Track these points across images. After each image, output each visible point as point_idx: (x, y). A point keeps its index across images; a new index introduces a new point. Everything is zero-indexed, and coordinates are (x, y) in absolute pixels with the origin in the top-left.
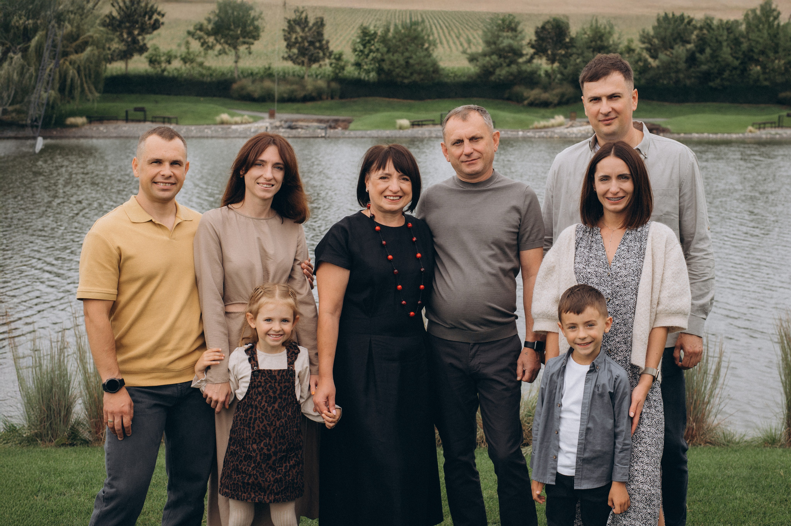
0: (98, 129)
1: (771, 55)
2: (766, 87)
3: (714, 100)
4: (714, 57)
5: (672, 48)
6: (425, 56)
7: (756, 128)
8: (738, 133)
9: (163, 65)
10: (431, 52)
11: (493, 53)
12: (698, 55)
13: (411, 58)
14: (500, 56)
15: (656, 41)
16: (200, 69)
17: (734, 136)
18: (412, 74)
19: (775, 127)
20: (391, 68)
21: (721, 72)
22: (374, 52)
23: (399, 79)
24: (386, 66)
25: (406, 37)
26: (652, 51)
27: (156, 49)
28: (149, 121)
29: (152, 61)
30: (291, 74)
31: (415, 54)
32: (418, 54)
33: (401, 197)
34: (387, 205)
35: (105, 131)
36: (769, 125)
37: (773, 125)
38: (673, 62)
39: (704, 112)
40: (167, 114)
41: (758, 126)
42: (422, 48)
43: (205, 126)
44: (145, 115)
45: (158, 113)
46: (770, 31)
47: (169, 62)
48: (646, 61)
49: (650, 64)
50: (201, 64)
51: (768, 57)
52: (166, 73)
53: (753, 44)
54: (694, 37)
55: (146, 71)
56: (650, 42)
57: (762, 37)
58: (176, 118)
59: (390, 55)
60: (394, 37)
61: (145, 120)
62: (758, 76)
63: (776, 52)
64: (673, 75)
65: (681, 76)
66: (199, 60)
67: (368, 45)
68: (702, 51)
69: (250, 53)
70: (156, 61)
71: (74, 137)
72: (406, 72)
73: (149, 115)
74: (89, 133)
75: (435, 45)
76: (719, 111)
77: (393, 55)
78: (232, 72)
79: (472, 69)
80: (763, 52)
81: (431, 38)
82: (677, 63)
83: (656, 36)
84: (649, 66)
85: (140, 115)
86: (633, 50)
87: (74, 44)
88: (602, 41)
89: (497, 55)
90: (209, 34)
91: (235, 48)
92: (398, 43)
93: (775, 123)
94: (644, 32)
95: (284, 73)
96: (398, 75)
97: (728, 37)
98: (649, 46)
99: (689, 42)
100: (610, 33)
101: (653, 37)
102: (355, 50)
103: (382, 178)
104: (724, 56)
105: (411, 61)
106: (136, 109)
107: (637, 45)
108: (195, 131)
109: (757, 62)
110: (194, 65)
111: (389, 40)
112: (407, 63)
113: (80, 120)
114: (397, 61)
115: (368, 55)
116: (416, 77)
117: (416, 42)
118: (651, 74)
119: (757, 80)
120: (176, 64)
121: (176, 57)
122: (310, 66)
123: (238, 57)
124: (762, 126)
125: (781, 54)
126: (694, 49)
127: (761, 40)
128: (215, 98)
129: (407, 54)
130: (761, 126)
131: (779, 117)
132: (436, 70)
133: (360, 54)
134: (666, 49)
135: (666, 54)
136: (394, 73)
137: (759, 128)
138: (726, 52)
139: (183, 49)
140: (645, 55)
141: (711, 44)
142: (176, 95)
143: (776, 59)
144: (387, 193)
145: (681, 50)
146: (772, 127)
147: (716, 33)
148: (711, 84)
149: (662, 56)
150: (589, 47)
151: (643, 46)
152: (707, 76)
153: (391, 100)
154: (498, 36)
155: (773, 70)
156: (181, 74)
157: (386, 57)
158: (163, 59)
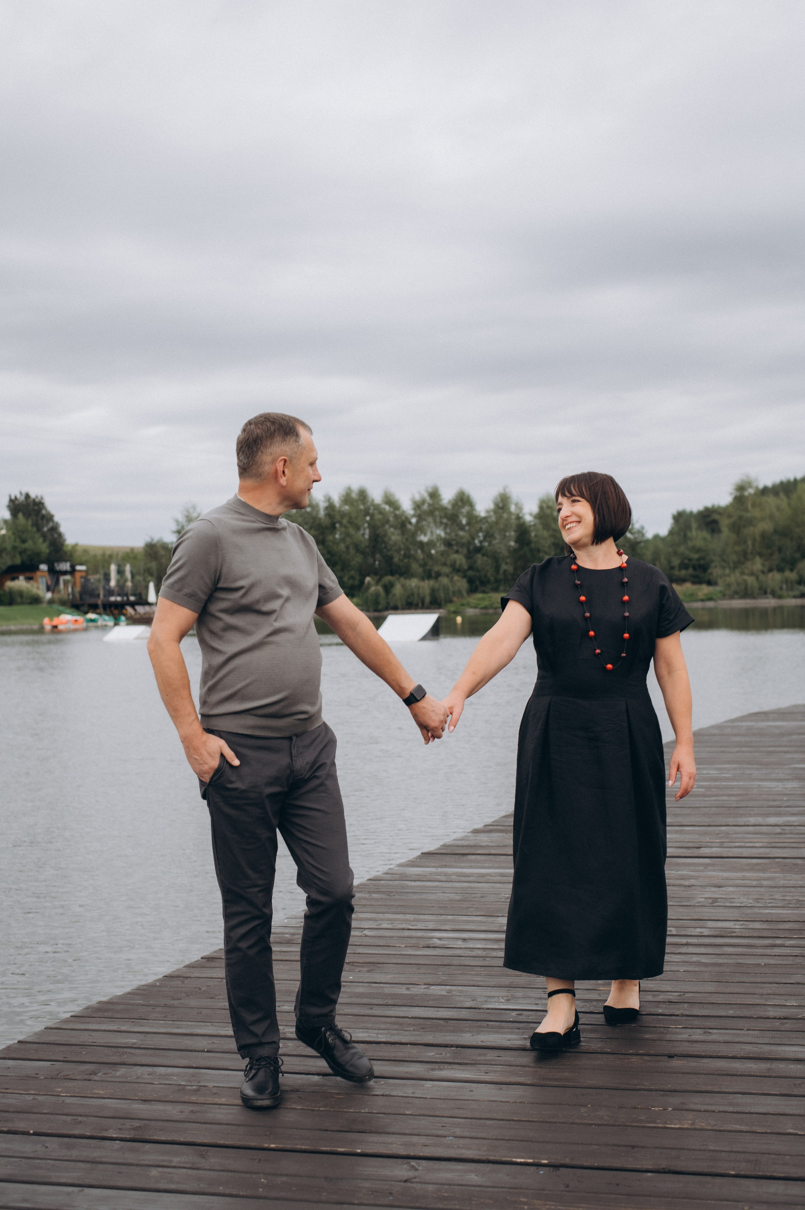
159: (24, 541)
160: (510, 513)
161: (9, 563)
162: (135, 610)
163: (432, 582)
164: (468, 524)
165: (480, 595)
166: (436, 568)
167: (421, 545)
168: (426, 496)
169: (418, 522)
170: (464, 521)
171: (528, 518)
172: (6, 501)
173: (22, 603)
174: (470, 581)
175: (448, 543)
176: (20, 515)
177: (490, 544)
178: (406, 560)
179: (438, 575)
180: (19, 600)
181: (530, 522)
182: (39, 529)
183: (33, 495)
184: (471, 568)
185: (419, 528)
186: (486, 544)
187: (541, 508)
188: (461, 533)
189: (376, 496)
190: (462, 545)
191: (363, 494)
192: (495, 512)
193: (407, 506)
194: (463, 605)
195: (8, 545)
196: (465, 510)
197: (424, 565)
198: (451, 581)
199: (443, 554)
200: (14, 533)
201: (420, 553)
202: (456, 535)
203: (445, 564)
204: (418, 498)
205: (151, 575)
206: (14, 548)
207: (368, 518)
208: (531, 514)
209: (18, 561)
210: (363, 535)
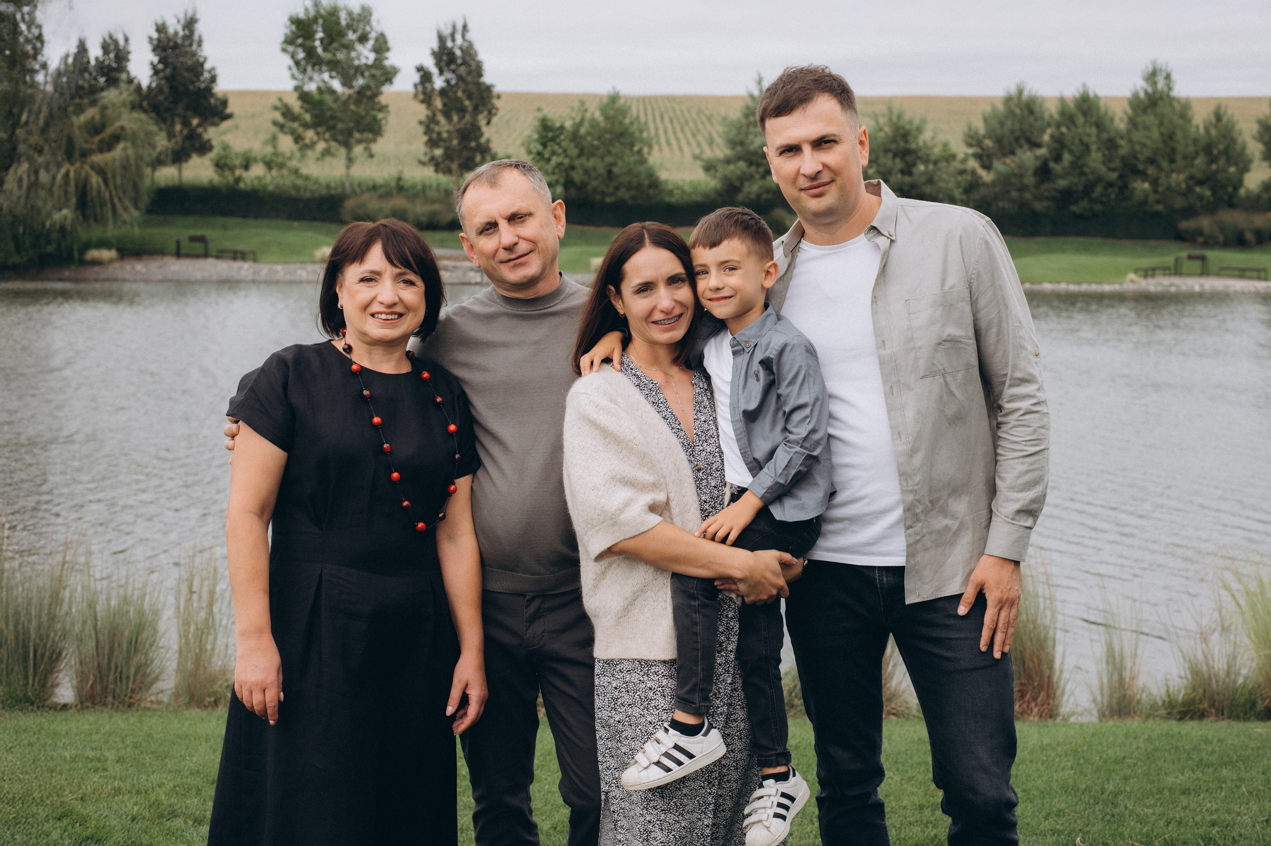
0: (133, 268)
1: (1165, 164)
2: (1158, 214)
3: (1078, 234)
4: (1078, 166)
5: (1013, 153)
6: (635, 163)
7: (1141, 276)
8: (1113, 283)
9: (238, 172)
10: (646, 156)
11: (739, 158)
12: (1052, 165)
13: (614, 164)
14: (751, 164)
15: (988, 143)
16: (293, 178)
17: (1107, 288)
18: (617, 188)
19: (1170, 275)
20: (586, 179)
21: (1088, 189)
22: (558, 155)
23: (598, 197)
24: (577, 176)
25: (607, 132)
26: (985, 159)
27: (226, 147)
28: (212, 256)
29: (220, 165)
30: (434, 187)
31: (622, 159)
32: (625, 158)
33: (401, 315)
34: (376, 329)
35: (144, 271)
36: (1161, 272)
37: (1167, 272)
38: (1015, 175)
39: (1062, 251)
40: (241, 247)
41: (1143, 273)
42: (631, 150)
43: (298, 265)
44: (206, 248)
45: (228, 245)
46: (1162, 129)
47: (246, 167)
48: (973, 172)
49: (980, 177)
50: (296, 172)
51: (1160, 168)
52: (242, 185)
53: (1137, 147)
54: (1046, 138)
55: (211, 182)
56: (979, 144)
57: (1150, 138)
58: (254, 253)
59: (583, 160)
60: (589, 134)
61: (206, 255)
62: (1146, 196)
63: (1172, 161)
64: (1014, 194)
65: (1028, 196)
66: (294, 163)
67: (550, 144)
68: (1058, 158)
69: (371, 156)
70: (225, 165)
71: (96, 280)
72: (607, 186)
73: (213, 247)
74: (119, 274)
75: (650, 147)
76: (1086, 249)
77: (588, 160)
78: (343, 184)
79: (710, 183)
80: (1152, 161)
81: (645, 135)
82: (1021, 176)
83: (990, 134)
84: (981, 182)
85: (198, 247)
86: (954, 157)
87: (97, 139)
88: (906, 142)
89: (746, 161)
90: (306, 126)
91: (348, 146)
92: (596, 143)
93: (1168, 268)
94: (970, 129)
95: (424, 186)
96: (595, 191)
97: (1098, 136)
98: (978, 150)
99: (1038, 145)
100: (919, 130)
101: (984, 137)
102: (530, 152)
103: (363, 280)
104: (1092, 164)
105: (616, 170)
106: (193, 239)
107: (961, 149)
108: (282, 273)
109: (1143, 175)
110: (285, 172)
111: (582, 137)
112: (610, 172)
113: (106, 254)
114: (595, 168)
115: (549, 160)
116: (623, 194)
117: (622, 140)
118: (983, 191)
119: (1145, 202)
120: (257, 171)
121: (255, 160)
122: (461, 175)
123: (350, 160)
124: (1150, 273)
125: (1180, 162)
126: (1047, 155)
127: (1149, 143)
128: (316, 224)
129: (609, 159)
130: (1148, 273)
131: (1177, 260)
132: (655, 184)
133: (537, 157)
134: (1005, 155)
135: (1005, 163)
136: (589, 188)
137: (1146, 276)
138: (1095, 160)
139: (269, 149)
140: (973, 164)
141: (1073, 148)
142: (256, 217)
143: (1173, 171)
144: (375, 308)
145: (1028, 157)
146: (1164, 275)
147: (1080, 130)
148: (1074, 208)
149: (998, 165)
150: (887, 151)
151: (970, 151)
152: (1067, 197)
153: (586, 228)
154: (747, 134)
155: (1169, 188)
156: (264, 187)
157: (577, 163)
158: (237, 162)
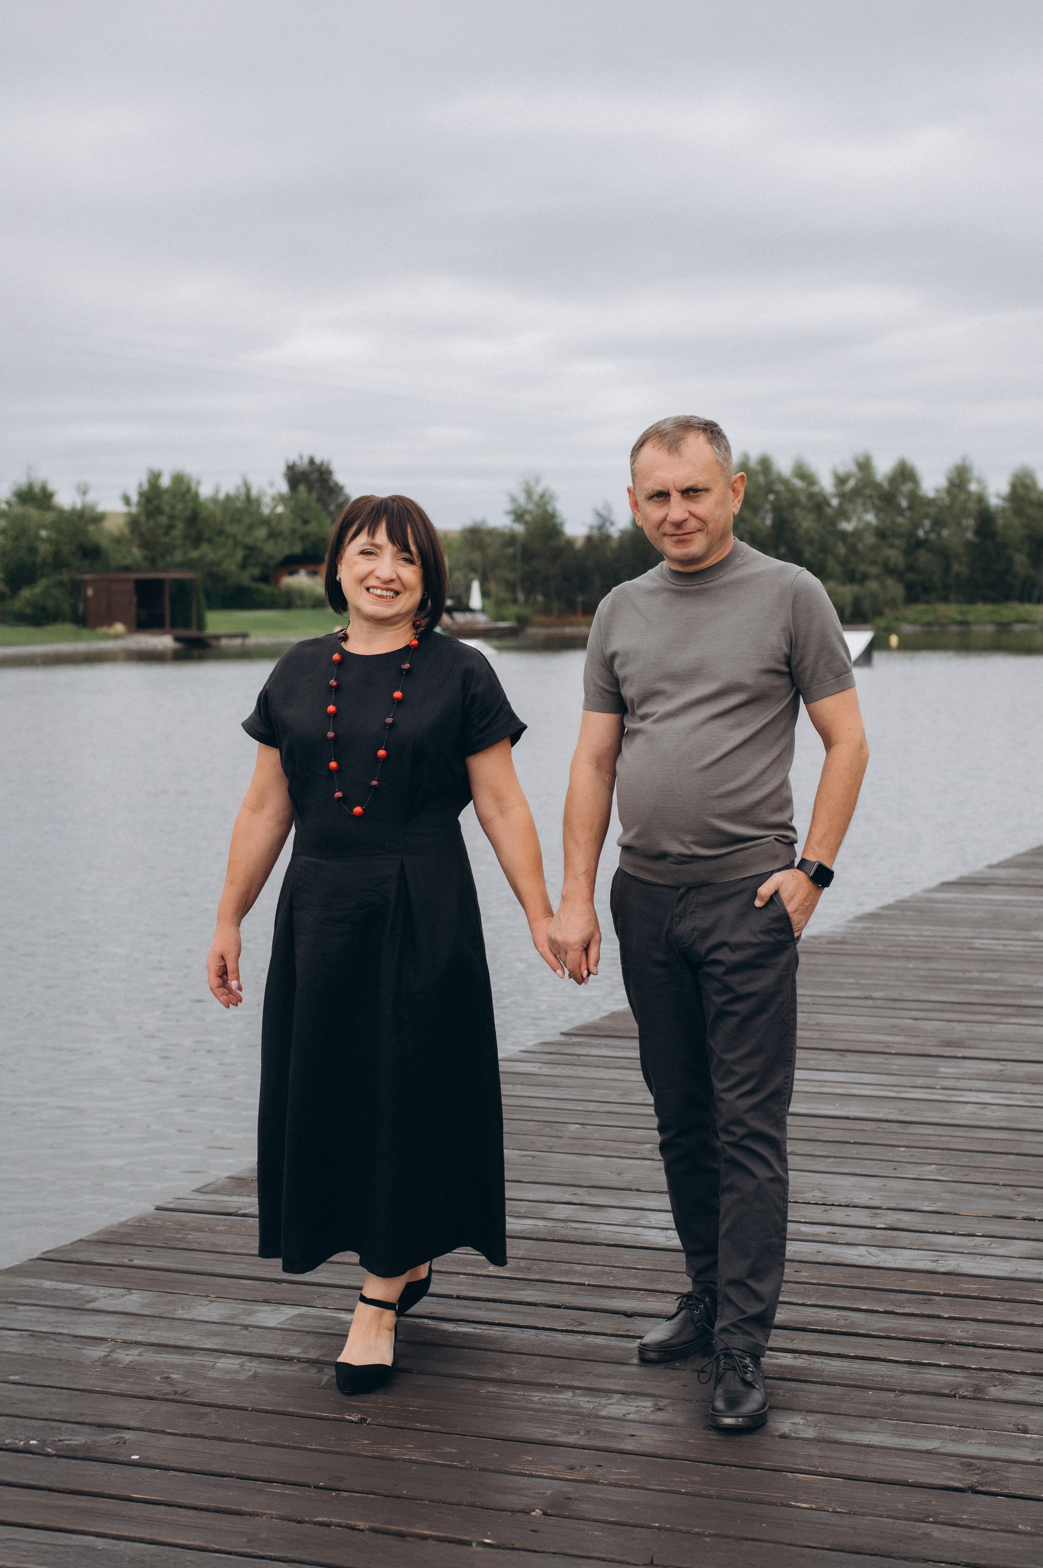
159: (306, 522)
160: (969, 493)
161: (287, 552)
162: (452, 618)
163: (856, 588)
164: (911, 507)
165: (921, 607)
166: (862, 568)
167: (844, 535)
168: (853, 468)
169: (841, 504)
170: (904, 503)
171: (994, 502)
172: (282, 468)
173: (304, 607)
174: (910, 587)
175: (881, 534)
176: (302, 488)
177: (939, 535)
178: (821, 556)
179: (864, 577)
180: (299, 602)
181: (997, 506)
182: (326, 506)
183: (318, 460)
184: (910, 568)
185: (842, 513)
186: (933, 536)
187: (1014, 486)
188: (900, 520)
189: (784, 466)
190: (900, 536)
191: (765, 464)
192: (949, 491)
193: (826, 484)
194: (897, 619)
195: (286, 527)
196: (906, 488)
197: (843, 563)
198: (883, 586)
199: (872, 548)
200: (292, 512)
201: (842, 550)
202: (893, 522)
203: (874, 562)
204: (841, 471)
205: (474, 570)
206: (294, 531)
207: (771, 497)
208: (998, 496)
209: (298, 549)
210: (763, 519)
